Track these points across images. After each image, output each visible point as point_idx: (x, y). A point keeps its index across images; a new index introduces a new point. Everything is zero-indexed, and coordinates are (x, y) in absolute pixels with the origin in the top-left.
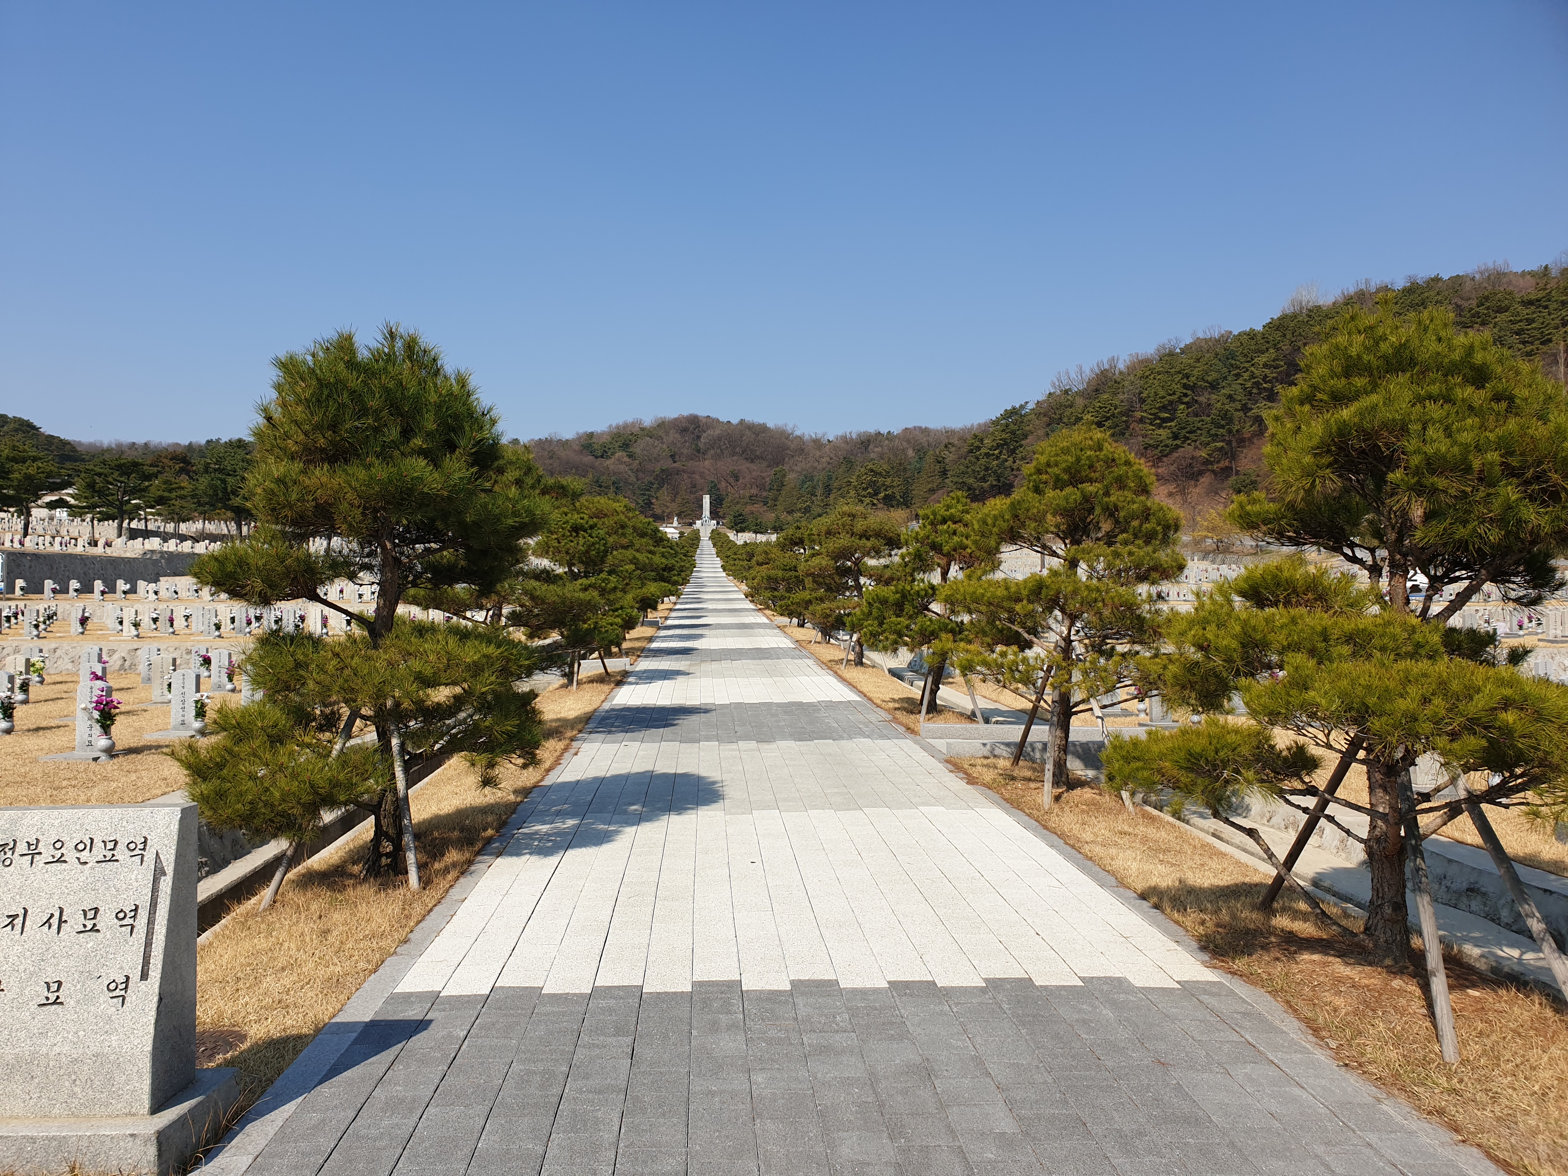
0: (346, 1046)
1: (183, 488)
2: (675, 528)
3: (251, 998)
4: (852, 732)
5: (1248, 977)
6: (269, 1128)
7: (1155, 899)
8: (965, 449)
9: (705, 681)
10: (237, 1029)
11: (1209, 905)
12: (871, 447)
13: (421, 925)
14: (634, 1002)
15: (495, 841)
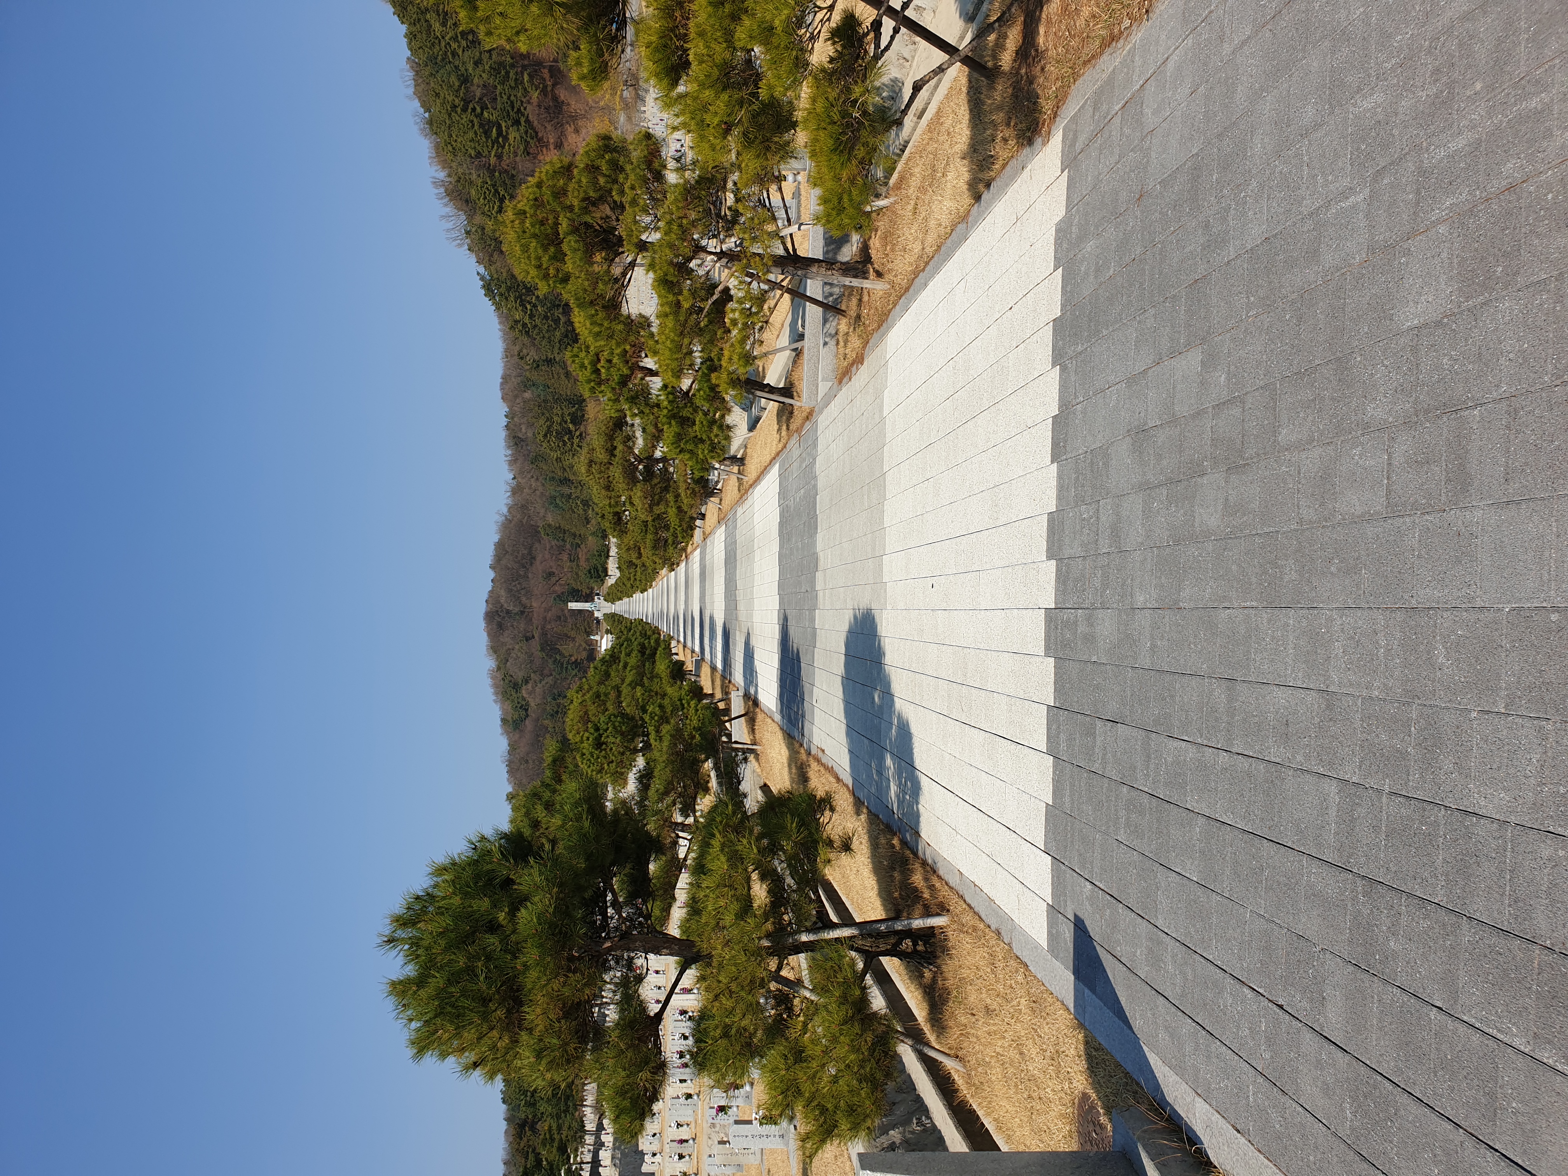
0: (1097, 1001)
1: (550, 1127)
2: (602, 638)
3: (1048, 1086)
4: (809, 475)
5: (1060, 100)
6: (1171, 1080)
7: (981, 186)
8: (526, 340)
9: (757, 618)
10: (1076, 1101)
11: (988, 132)
12: (520, 435)
13: (983, 917)
14: (1063, 715)
15: (904, 837)
